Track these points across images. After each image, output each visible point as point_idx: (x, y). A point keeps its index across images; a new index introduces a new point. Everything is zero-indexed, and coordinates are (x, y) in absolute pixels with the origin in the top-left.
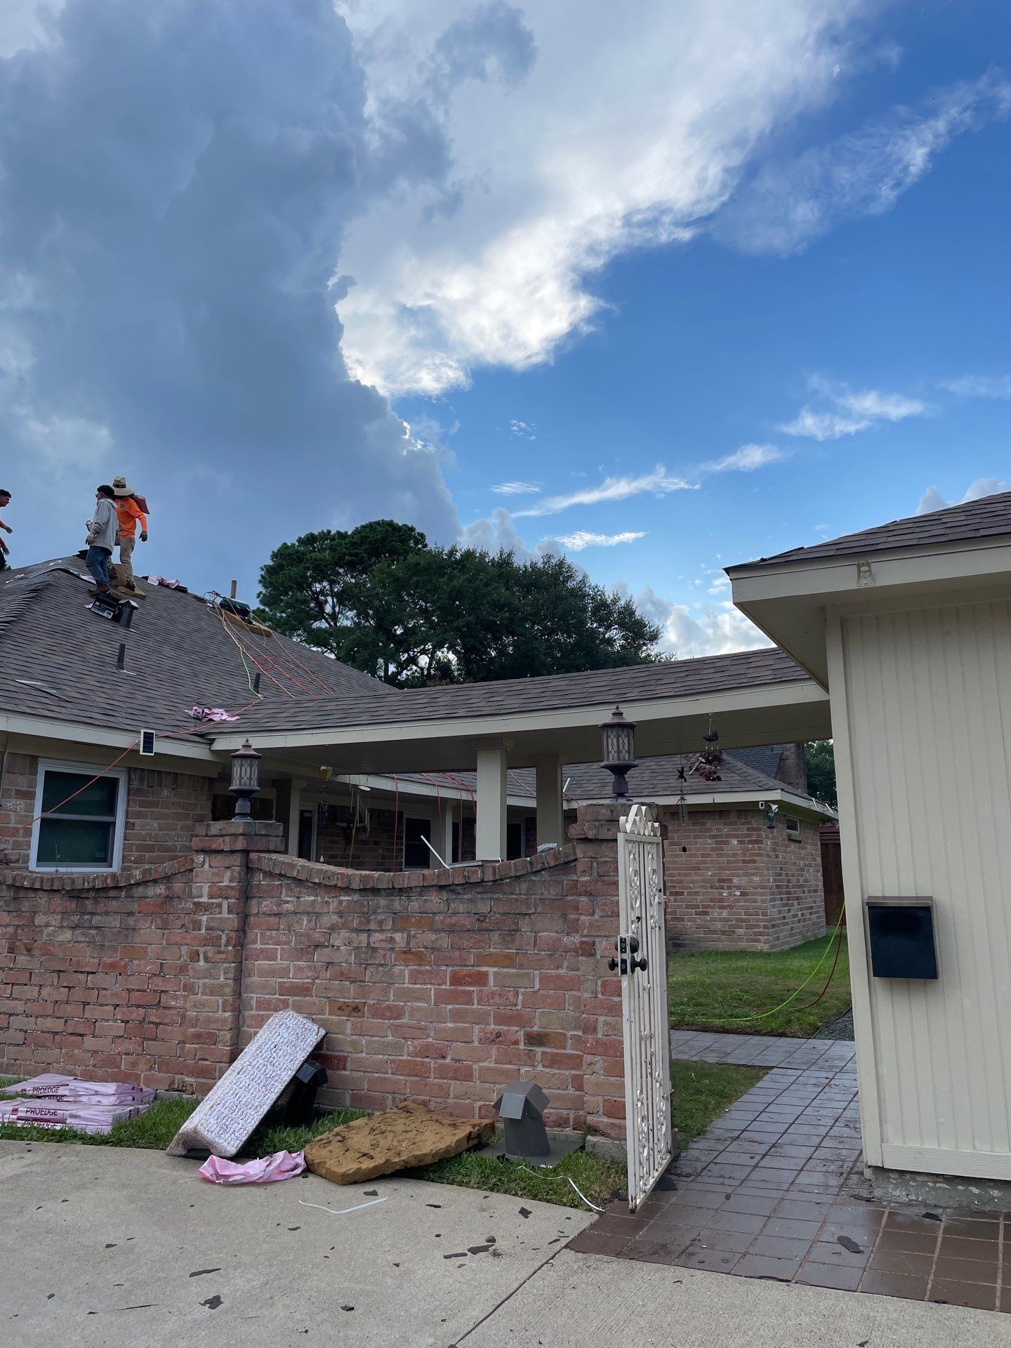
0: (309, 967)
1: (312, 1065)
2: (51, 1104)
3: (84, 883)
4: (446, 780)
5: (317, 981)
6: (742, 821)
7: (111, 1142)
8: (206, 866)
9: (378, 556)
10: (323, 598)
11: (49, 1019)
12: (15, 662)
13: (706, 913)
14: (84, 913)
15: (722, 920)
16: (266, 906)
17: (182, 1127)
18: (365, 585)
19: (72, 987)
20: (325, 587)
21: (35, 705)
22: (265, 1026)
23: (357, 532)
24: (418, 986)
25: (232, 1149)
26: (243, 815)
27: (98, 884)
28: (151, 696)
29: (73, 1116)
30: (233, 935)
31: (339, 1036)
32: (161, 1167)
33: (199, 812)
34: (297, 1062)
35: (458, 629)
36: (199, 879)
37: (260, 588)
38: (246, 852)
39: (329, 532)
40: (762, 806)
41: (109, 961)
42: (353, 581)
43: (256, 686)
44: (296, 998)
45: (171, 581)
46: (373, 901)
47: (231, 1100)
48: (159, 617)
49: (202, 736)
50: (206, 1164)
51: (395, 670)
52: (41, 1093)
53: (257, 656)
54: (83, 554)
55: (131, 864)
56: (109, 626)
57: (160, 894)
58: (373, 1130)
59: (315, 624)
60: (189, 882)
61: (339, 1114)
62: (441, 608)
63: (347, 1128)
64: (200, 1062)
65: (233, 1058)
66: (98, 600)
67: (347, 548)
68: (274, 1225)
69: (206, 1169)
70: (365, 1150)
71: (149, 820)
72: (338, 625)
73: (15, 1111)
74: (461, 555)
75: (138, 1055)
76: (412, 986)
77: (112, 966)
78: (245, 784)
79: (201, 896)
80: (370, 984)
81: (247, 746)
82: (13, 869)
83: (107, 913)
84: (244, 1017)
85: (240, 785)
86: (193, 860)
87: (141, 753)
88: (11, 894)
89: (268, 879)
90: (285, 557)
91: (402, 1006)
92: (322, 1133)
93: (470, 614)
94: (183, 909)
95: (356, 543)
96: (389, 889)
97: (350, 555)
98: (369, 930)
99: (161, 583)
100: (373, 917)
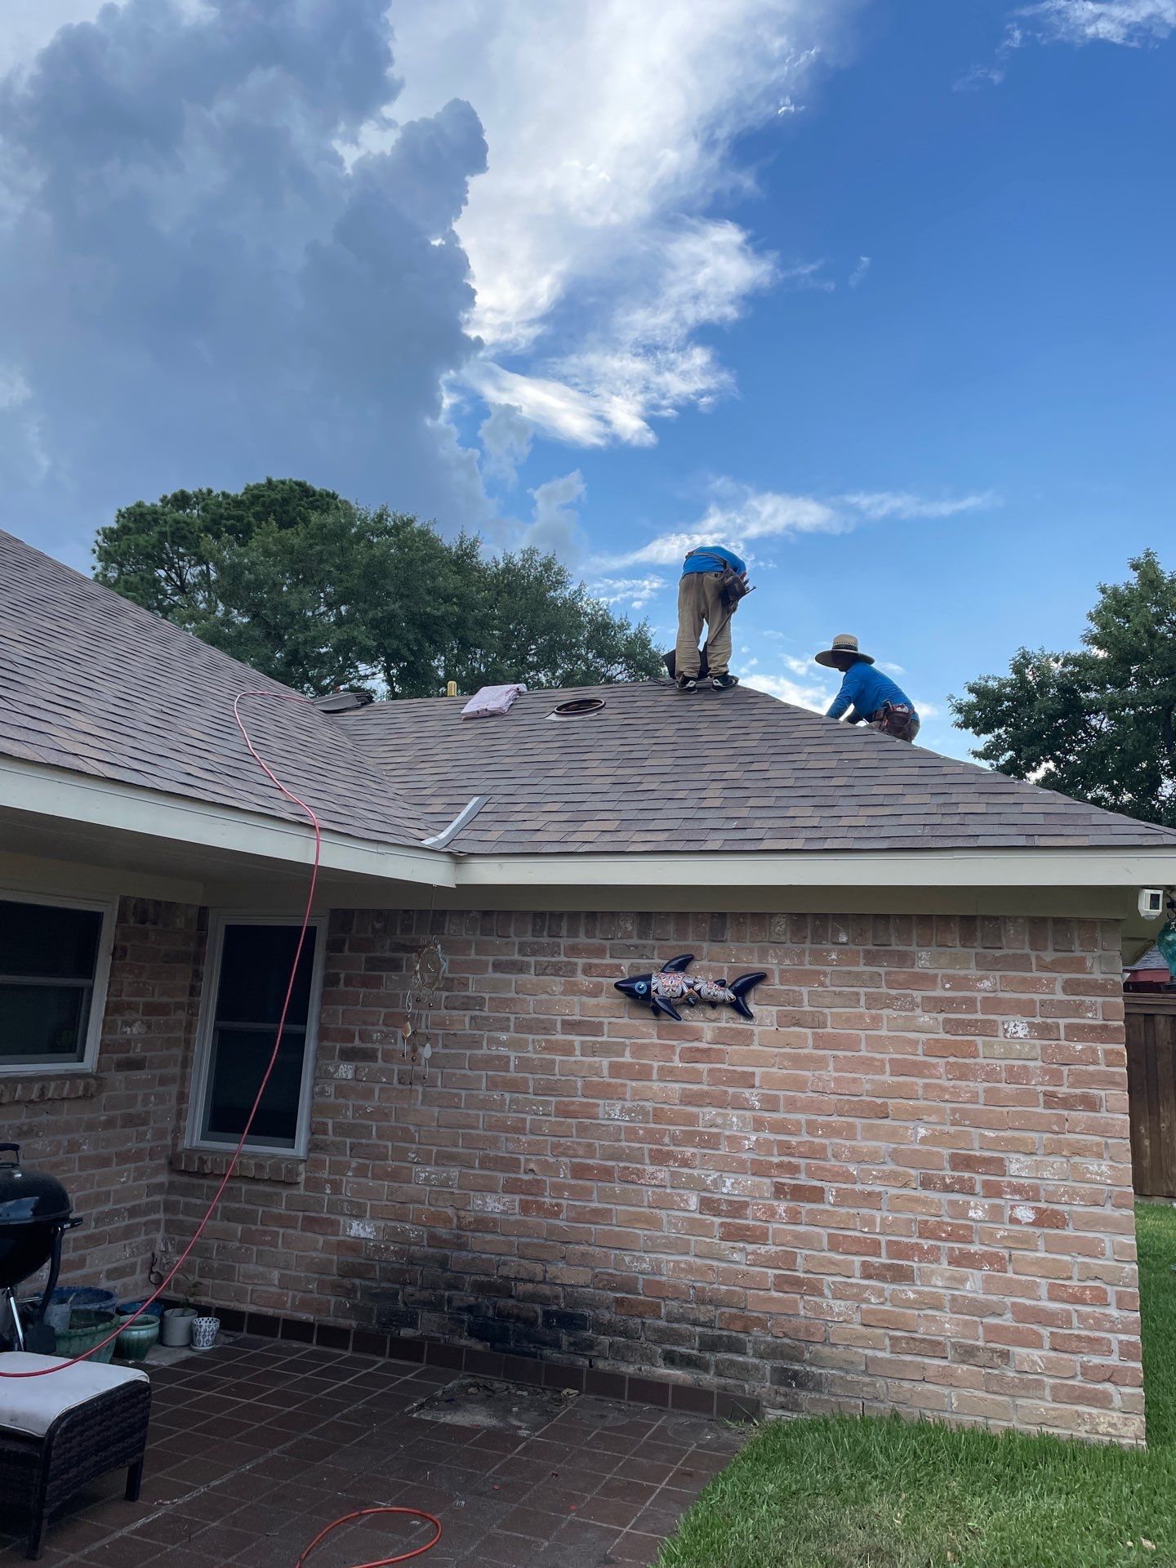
6: (1049, 956)
13: (901, 1275)
15: (960, 1306)
40: (1154, 905)
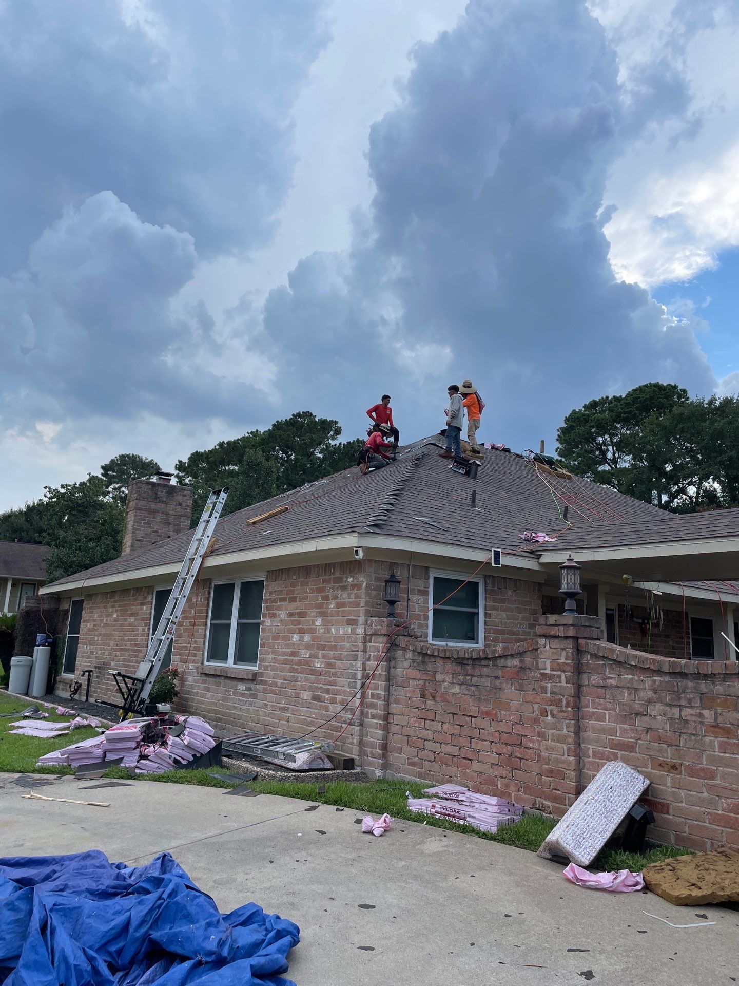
0: (632, 730)
1: (642, 806)
2: (456, 806)
3: (465, 654)
4: (726, 588)
5: (639, 741)
7: (497, 839)
8: (547, 647)
9: (647, 411)
10: (605, 448)
11: (449, 746)
12: (412, 506)
14: (466, 675)
16: (594, 680)
17: (548, 838)
18: (638, 435)
19: (462, 725)
20: (606, 439)
21: (426, 533)
22: (602, 772)
23: (629, 394)
24: (727, 755)
25: (586, 862)
26: (571, 611)
27: (475, 656)
28: (495, 525)
29: (470, 816)
30: (571, 699)
31: (661, 787)
32: (534, 864)
33: (533, 607)
34: (629, 802)
35: (721, 463)
36: (543, 656)
37: (558, 445)
38: (576, 638)
39: (607, 397)
41: (485, 709)
42: (628, 432)
43: (565, 516)
44: (623, 753)
45: (499, 445)
46: (682, 683)
47: (581, 824)
48: (494, 471)
49: (531, 553)
50: (568, 867)
51: (667, 499)
52: (448, 796)
53: (563, 494)
54: (443, 433)
55: (490, 642)
56: (463, 479)
57: (516, 666)
58: (697, 866)
59: (600, 468)
60: (536, 658)
61: (667, 849)
62: (705, 448)
63: (676, 860)
64: (554, 791)
65: (579, 791)
66: (456, 462)
67: (622, 408)
68: (626, 926)
69: (567, 871)
70: (694, 881)
71: (499, 612)
72: (618, 467)
73: (434, 806)
74: (720, 403)
75: (509, 779)
76: (722, 754)
77: (487, 713)
78: (571, 588)
79: (545, 669)
80: (684, 749)
81: (570, 560)
82: (421, 642)
83: (481, 676)
84: (583, 761)
85: (567, 588)
86: (538, 643)
87: (493, 565)
88: (419, 658)
89: (594, 660)
90: (575, 420)
91: (714, 770)
92: (654, 862)
93: (731, 450)
94: (533, 677)
95: (630, 403)
96: (695, 674)
97: (625, 413)
98: (680, 706)
99: (493, 447)
100: (682, 695)
